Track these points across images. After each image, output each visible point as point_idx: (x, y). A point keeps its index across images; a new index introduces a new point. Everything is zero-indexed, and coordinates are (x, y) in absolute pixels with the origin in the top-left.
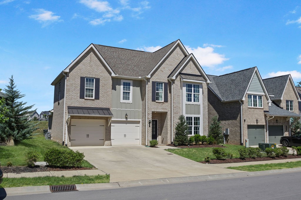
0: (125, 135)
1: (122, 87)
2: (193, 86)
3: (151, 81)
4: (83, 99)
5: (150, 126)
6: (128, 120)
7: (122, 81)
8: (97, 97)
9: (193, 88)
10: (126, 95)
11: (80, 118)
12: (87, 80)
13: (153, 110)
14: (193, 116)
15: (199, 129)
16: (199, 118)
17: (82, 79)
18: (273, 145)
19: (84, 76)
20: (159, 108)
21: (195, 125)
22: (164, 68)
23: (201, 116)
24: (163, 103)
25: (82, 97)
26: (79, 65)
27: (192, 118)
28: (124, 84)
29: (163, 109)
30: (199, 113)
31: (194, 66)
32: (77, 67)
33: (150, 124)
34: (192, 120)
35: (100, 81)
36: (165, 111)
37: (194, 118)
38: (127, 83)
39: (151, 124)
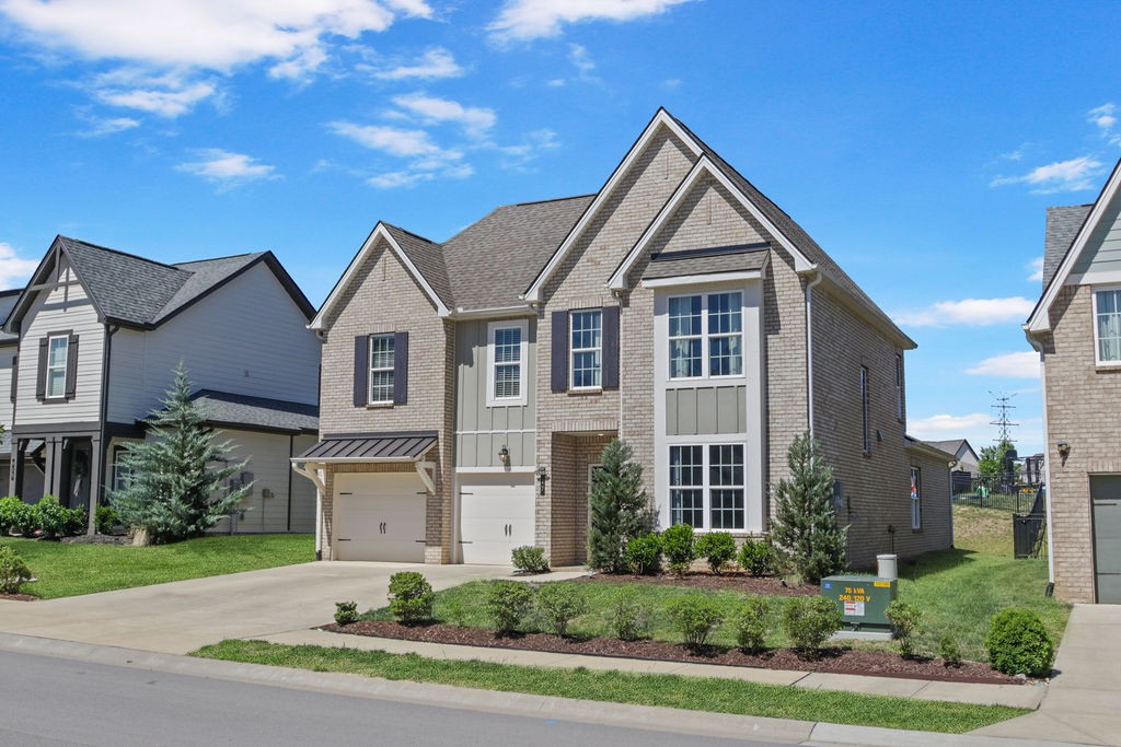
0: (508, 530)
1: (491, 348)
2: (705, 302)
3: (549, 309)
4: (363, 406)
5: (543, 493)
6: (514, 469)
7: (493, 328)
8: (400, 397)
9: (705, 314)
10: (507, 381)
11: (354, 468)
12: (376, 343)
13: (558, 428)
14: (706, 441)
15: (740, 503)
16: (739, 449)
17: (361, 342)
18: (862, 591)
19: (367, 333)
20: (581, 415)
21: (714, 481)
22: (603, 248)
23: (750, 442)
24: (600, 394)
25: (360, 400)
26: (354, 301)
27: (698, 450)
29: (597, 419)
30: (740, 427)
32: (349, 307)
33: (543, 485)
34: (698, 459)
35: (411, 341)
36: (608, 426)
37: (714, 450)
38: (508, 332)
39: (548, 483)
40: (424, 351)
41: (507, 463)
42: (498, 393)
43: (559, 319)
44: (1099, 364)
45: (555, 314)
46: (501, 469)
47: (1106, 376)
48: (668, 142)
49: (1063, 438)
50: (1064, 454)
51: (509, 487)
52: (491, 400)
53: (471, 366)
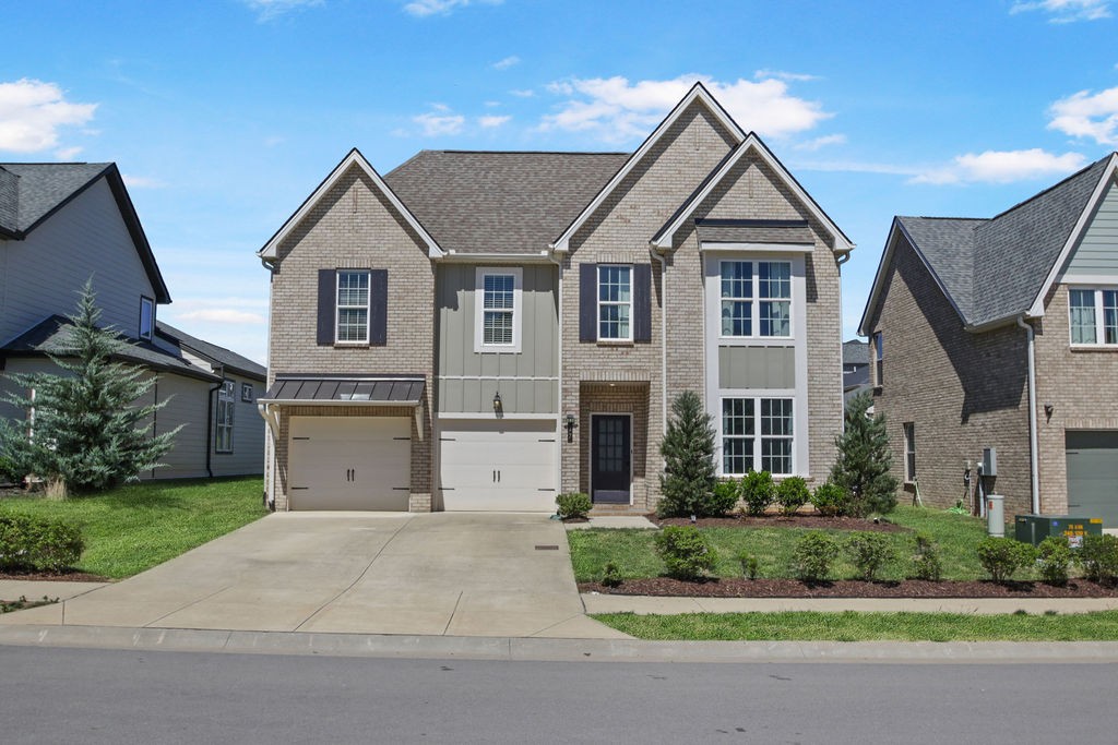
0: (497, 476)
1: (480, 294)
2: (756, 268)
3: (576, 261)
4: (328, 344)
5: (570, 440)
6: (507, 416)
7: (481, 274)
8: (379, 338)
9: (756, 280)
10: (498, 326)
11: (318, 411)
12: (343, 278)
13: (586, 376)
14: (758, 395)
15: (788, 451)
16: (788, 403)
17: (326, 277)
18: (1081, 527)
19: (333, 267)
20: (611, 367)
21: (765, 430)
22: (633, 207)
23: (799, 397)
24: (632, 346)
25: (325, 338)
26: (315, 230)
27: (750, 402)
28: (489, 284)
29: (628, 370)
30: (789, 382)
31: (768, 184)
32: (309, 237)
33: (570, 433)
34: (750, 411)
35: (391, 280)
36: (640, 377)
37: (765, 402)
38: (499, 279)
39: (576, 431)
40: (407, 291)
41: (499, 410)
42: (487, 338)
43: (587, 271)
44: (1073, 345)
45: (583, 266)
46: (493, 416)
47: (1078, 355)
48: (699, 116)
49: (1048, 402)
50: (1049, 414)
51: (498, 433)
52: (480, 345)
53: (456, 309)
